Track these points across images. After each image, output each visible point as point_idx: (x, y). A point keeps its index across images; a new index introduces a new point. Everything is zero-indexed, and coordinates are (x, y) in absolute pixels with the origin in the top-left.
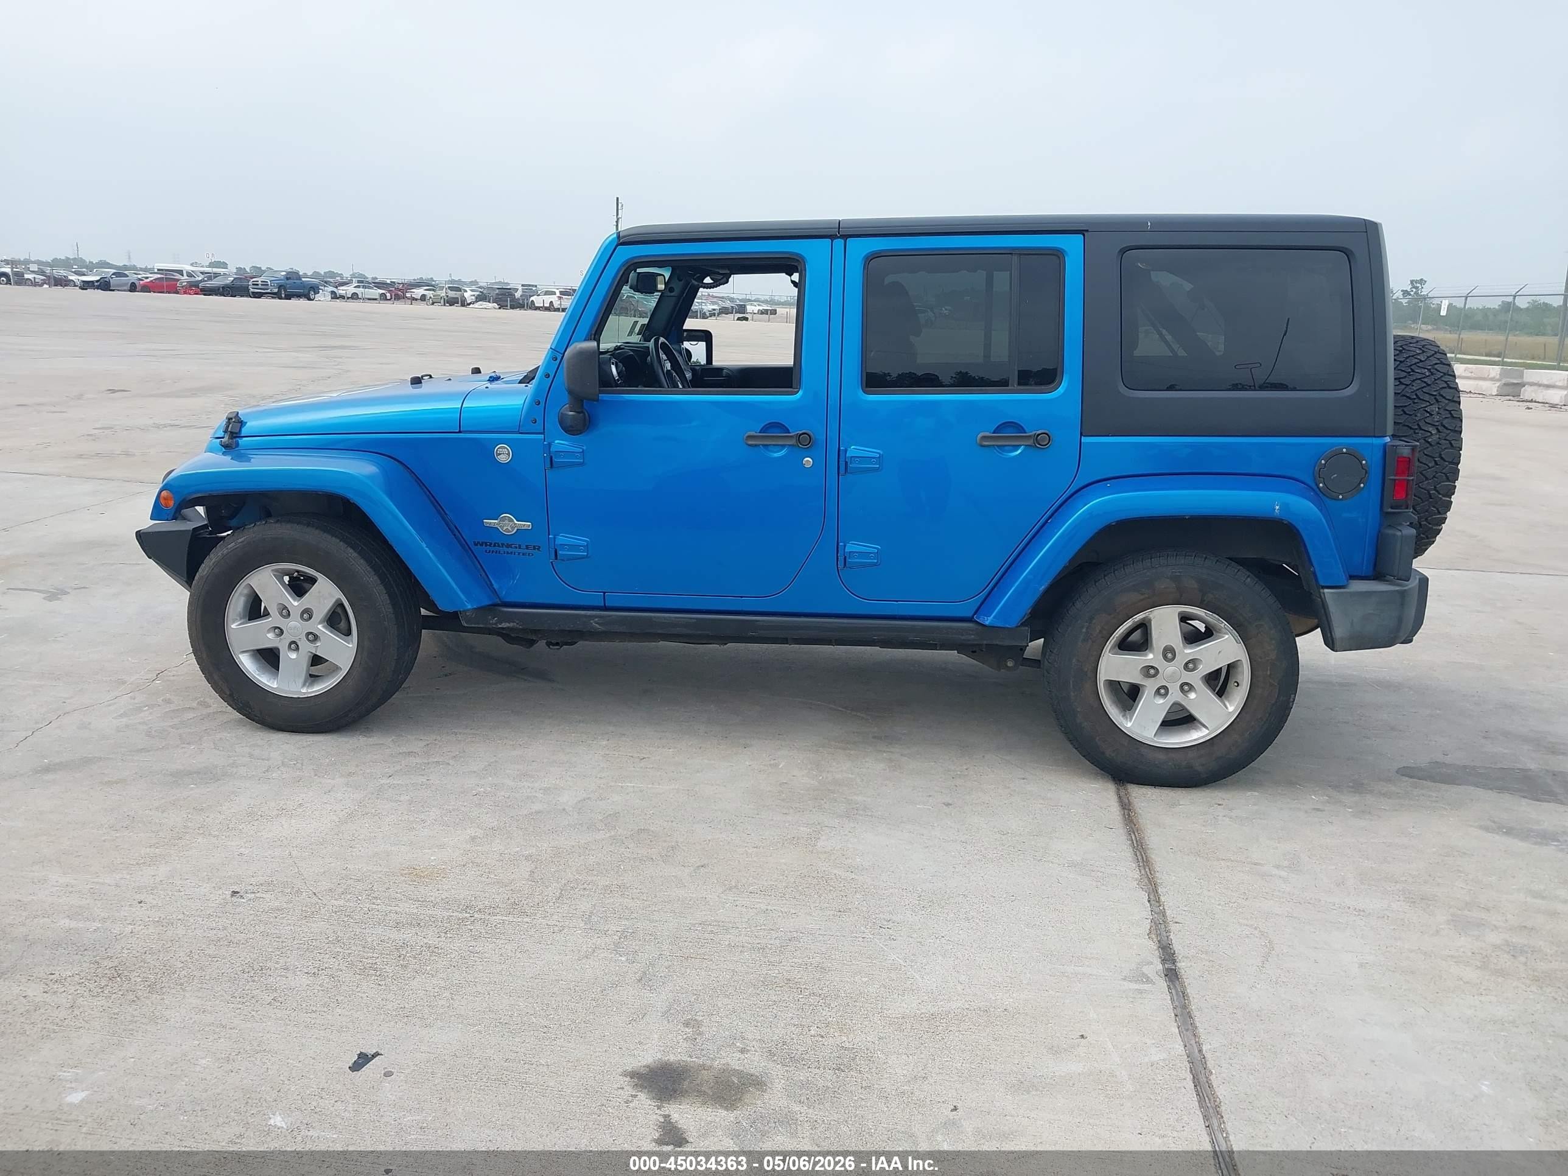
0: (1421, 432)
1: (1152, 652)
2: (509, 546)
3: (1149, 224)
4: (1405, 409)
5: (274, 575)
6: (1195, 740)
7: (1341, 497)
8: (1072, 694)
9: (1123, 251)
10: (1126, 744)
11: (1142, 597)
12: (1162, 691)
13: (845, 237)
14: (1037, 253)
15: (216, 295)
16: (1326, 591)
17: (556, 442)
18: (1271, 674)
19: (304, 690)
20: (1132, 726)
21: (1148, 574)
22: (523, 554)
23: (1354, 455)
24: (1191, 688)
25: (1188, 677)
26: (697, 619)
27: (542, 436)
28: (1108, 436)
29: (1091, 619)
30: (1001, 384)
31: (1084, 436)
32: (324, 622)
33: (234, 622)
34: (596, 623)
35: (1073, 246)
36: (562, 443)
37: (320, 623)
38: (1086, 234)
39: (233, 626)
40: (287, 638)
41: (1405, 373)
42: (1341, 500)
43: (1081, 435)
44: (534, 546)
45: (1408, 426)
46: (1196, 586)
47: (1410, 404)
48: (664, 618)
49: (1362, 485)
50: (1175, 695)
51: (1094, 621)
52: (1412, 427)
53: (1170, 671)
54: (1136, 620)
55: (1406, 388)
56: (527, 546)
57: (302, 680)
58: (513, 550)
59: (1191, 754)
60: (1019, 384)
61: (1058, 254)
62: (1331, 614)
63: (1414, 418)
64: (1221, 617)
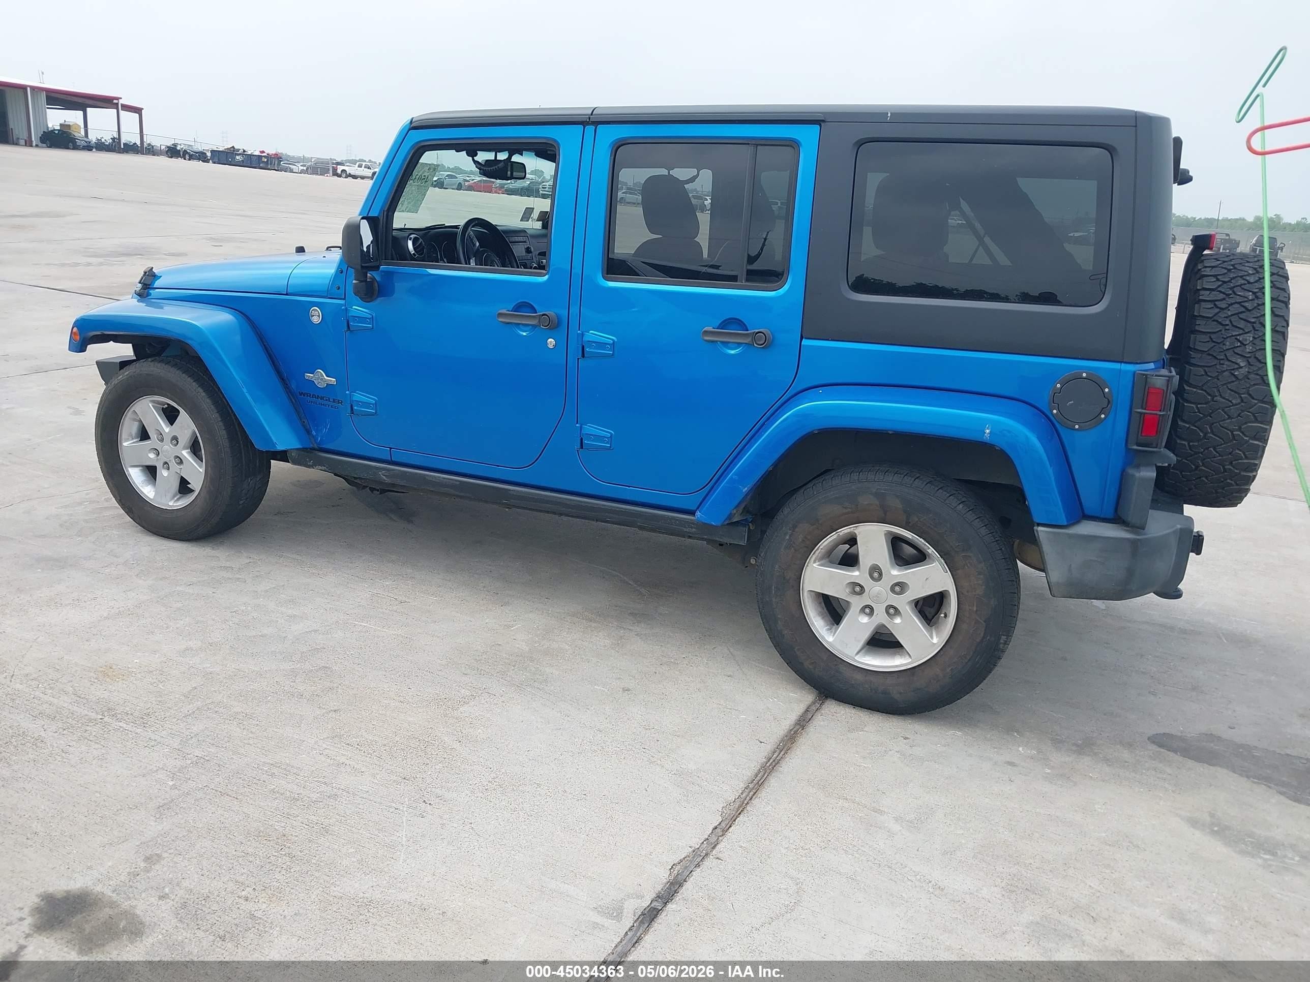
0: (1227, 363)
1: (859, 570)
2: (322, 398)
3: (889, 115)
4: (1213, 336)
5: (153, 406)
6: (897, 666)
7: (1077, 427)
8: (774, 600)
9: (860, 144)
10: (825, 659)
11: (845, 511)
12: (867, 610)
13: (596, 123)
14: (773, 143)
15: (516, 195)
16: (1040, 528)
17: (354, 307)
18: (977, 610)
19: (171, 503)
20: (833, 641)
21: (853, 487)
22: (332, 407)
23: (1096, 382)
24: (897, 612)
25: (895, 600)
26: (460, 481)
27: (342, 302)
28: (828, 340)
29: (795, 527)
30: (730, 280)
31: (806, 338)
32: (187, 449)
33: (126, 441)
34: (384, 475)
35: (808, 137)
36: (359, 309)
37: (185, 448)
38: (822, 124)
39: (125, 444)
40: (162, 458)
41: (1225, 295)
42: (1077, 430)
43: (802, 338)
44: (339, 400)
45: (1212, 355)
46: (900, 506)
47: (1221, 331)
48: (434, 476)
49: (1103, 416)
50: (880, 617)
51: (797, 530)
52: (1217, 357)
53: (878, 591)
54: (841, 534)
55: (1220, 312)
56: (334, 399)
57: (170, 495)
58: (326, 402)
59: (890, 681)
60: (747, 280)
61: (793, 145)
62: (1045, 555)
63: (1222, 346)
64: (927, 542)
